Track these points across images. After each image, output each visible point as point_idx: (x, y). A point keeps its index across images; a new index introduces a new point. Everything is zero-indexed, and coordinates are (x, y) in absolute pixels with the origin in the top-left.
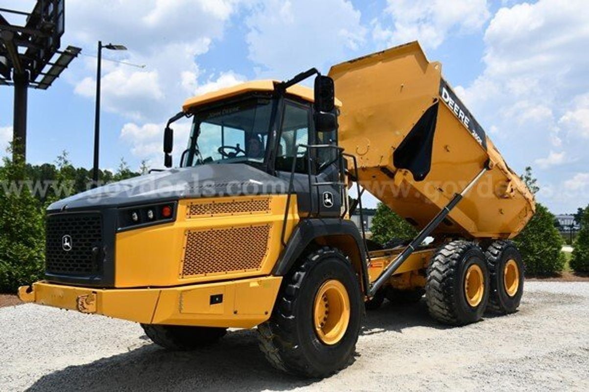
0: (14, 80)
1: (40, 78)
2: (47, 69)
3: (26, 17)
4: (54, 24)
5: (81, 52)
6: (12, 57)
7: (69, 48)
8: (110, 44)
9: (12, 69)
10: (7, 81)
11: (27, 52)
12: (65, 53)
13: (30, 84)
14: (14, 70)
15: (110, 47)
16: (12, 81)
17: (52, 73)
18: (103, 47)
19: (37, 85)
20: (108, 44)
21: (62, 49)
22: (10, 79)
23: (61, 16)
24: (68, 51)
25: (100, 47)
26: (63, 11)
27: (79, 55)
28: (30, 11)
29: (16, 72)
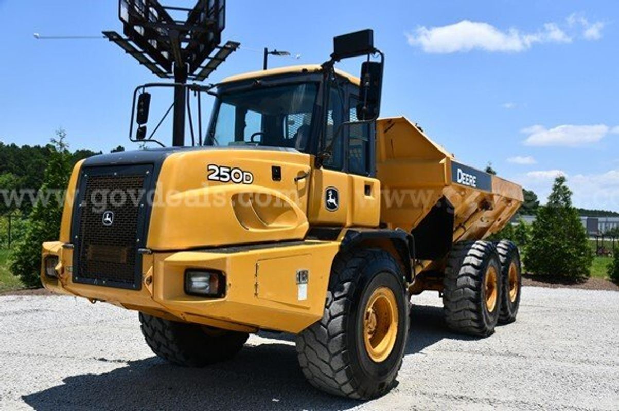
0: (175, 74)
1: (198, 71)
2: (205, 63)
3: (188, 12)
4: (216, 20)
5: (239, 46)
6: (175, 52)
7: (229, 43)
8: (275, 50)
9: (173, 63)
10: (169, 75)
11: (188, 47)
12: (225, 47)
13: (189, 76)
14: (175, 64)
15: (275, 53)
16: (173, 75)
17: (210, 66)
18: (269, 53)
19: (194, 77)
20: (273, 51)
21: (222, 44)
22: (171, 73)
23: (222, 11)
24: (226, 46)
25: (266, 53)
26: (224, 7)
27: (237, 49)
28: (192, 7)
29: (177, 66)
